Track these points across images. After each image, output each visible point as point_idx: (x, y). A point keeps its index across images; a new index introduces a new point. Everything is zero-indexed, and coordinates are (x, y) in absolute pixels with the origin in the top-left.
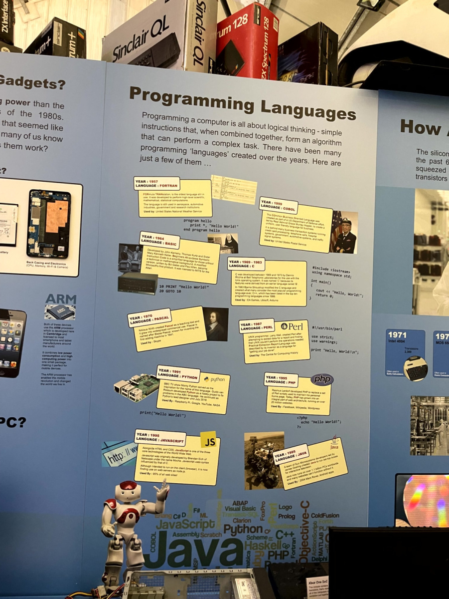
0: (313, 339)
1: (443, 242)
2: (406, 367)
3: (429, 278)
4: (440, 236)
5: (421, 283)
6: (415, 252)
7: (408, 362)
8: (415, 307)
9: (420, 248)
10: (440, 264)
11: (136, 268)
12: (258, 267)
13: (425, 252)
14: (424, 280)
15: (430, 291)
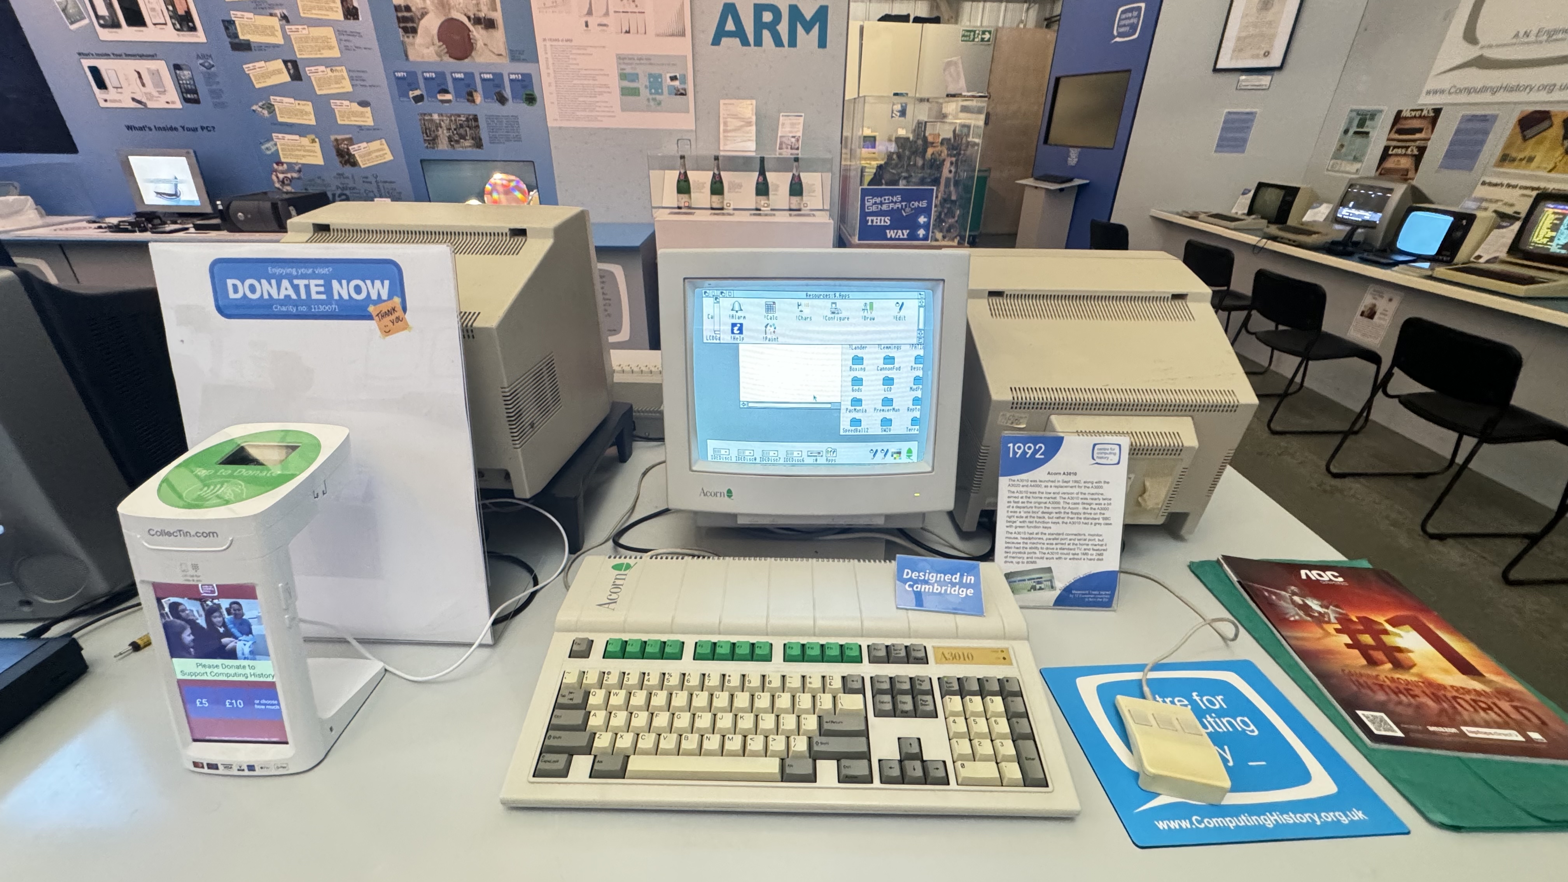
0: (351, 79)
1: (413, 9)
2: (411, 96)
3: (411, 35)
4: (410, 5)
5: (406, 39)
6: (398, 18)
7: (411, 92)
8: (406, 56)
9: (400, 15)
10: (415, 25)
11: (236, 36)
12: (304, 32)
13: (403, 17)
14: (408, 37)
15: (413, 44)
